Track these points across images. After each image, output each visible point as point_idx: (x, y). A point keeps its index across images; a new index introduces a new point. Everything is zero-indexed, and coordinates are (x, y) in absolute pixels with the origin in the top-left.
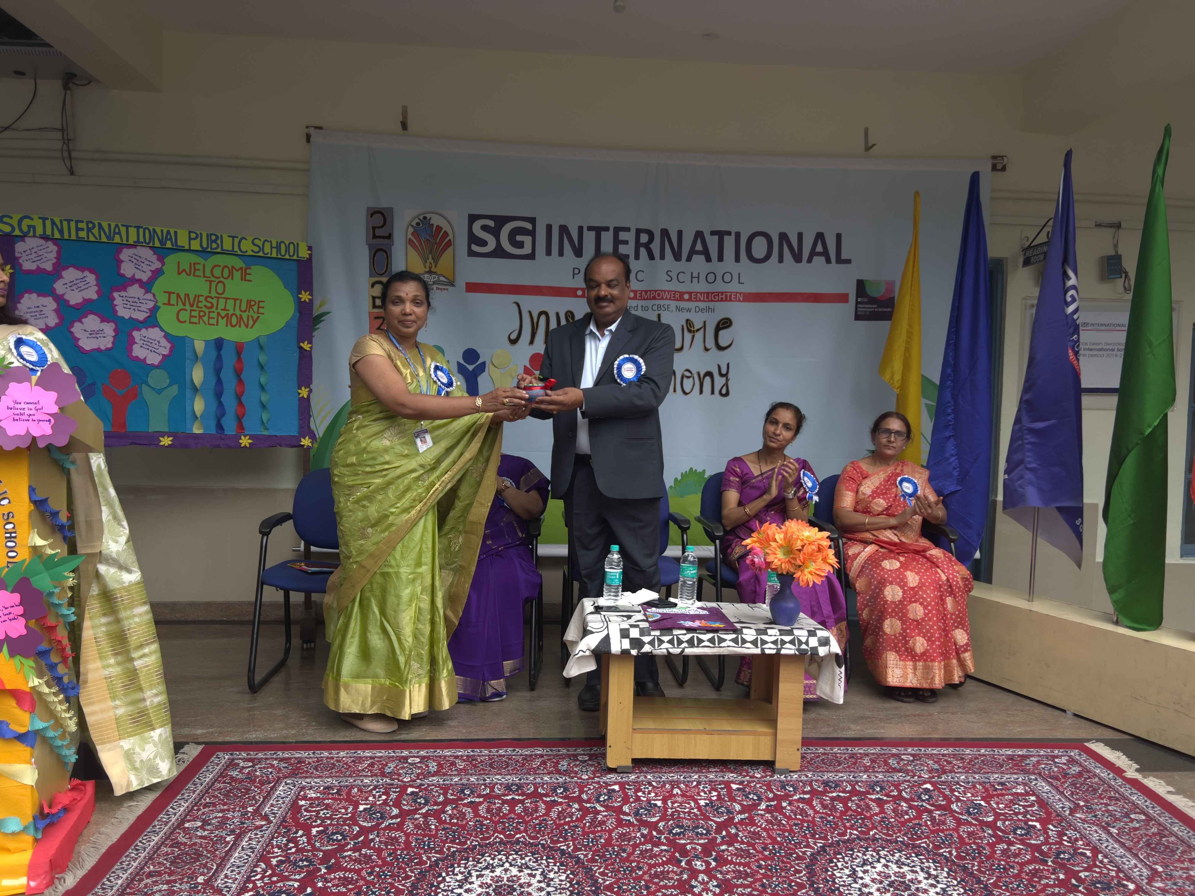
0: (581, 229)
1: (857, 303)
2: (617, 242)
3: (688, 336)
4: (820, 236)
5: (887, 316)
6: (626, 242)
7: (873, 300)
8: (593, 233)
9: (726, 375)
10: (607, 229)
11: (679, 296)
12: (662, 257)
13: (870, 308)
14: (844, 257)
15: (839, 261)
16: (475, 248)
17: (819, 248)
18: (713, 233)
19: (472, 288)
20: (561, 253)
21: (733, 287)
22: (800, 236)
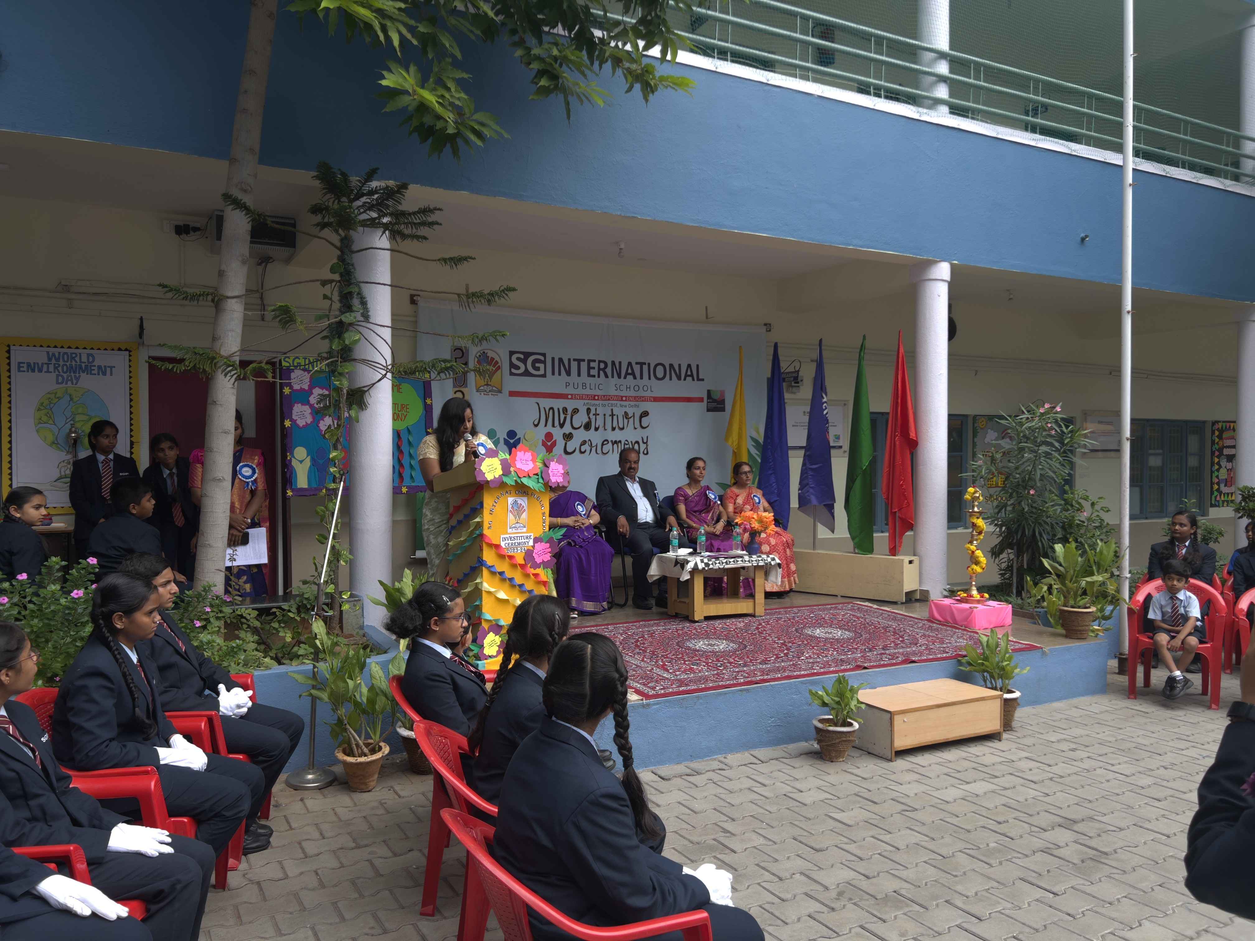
0: (569, 360)
1: (708, 402)
2: (589, 368)
3: (626, 421)
4: (689, 366)
5: (723, 409)
6: (594, 368)
7: (715, 401)
8: (576, 363)
9: (646, 443)
10: (584, 360)
11: (621, 398)
12: (613, 377)
13: (714, 405)
14: (700, 377)
15: (698, 379)
16: (513, 371)
17: (689, 373)
18: (637, 363)
19: (512, 394)
20: (560, 374)
21: (648, 394)
22: (680, 365)
